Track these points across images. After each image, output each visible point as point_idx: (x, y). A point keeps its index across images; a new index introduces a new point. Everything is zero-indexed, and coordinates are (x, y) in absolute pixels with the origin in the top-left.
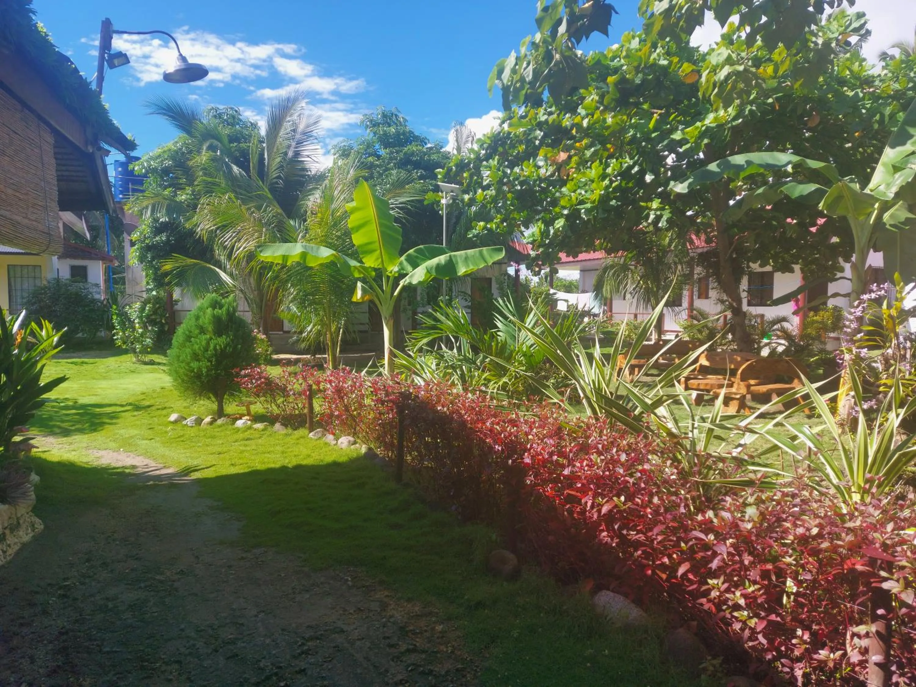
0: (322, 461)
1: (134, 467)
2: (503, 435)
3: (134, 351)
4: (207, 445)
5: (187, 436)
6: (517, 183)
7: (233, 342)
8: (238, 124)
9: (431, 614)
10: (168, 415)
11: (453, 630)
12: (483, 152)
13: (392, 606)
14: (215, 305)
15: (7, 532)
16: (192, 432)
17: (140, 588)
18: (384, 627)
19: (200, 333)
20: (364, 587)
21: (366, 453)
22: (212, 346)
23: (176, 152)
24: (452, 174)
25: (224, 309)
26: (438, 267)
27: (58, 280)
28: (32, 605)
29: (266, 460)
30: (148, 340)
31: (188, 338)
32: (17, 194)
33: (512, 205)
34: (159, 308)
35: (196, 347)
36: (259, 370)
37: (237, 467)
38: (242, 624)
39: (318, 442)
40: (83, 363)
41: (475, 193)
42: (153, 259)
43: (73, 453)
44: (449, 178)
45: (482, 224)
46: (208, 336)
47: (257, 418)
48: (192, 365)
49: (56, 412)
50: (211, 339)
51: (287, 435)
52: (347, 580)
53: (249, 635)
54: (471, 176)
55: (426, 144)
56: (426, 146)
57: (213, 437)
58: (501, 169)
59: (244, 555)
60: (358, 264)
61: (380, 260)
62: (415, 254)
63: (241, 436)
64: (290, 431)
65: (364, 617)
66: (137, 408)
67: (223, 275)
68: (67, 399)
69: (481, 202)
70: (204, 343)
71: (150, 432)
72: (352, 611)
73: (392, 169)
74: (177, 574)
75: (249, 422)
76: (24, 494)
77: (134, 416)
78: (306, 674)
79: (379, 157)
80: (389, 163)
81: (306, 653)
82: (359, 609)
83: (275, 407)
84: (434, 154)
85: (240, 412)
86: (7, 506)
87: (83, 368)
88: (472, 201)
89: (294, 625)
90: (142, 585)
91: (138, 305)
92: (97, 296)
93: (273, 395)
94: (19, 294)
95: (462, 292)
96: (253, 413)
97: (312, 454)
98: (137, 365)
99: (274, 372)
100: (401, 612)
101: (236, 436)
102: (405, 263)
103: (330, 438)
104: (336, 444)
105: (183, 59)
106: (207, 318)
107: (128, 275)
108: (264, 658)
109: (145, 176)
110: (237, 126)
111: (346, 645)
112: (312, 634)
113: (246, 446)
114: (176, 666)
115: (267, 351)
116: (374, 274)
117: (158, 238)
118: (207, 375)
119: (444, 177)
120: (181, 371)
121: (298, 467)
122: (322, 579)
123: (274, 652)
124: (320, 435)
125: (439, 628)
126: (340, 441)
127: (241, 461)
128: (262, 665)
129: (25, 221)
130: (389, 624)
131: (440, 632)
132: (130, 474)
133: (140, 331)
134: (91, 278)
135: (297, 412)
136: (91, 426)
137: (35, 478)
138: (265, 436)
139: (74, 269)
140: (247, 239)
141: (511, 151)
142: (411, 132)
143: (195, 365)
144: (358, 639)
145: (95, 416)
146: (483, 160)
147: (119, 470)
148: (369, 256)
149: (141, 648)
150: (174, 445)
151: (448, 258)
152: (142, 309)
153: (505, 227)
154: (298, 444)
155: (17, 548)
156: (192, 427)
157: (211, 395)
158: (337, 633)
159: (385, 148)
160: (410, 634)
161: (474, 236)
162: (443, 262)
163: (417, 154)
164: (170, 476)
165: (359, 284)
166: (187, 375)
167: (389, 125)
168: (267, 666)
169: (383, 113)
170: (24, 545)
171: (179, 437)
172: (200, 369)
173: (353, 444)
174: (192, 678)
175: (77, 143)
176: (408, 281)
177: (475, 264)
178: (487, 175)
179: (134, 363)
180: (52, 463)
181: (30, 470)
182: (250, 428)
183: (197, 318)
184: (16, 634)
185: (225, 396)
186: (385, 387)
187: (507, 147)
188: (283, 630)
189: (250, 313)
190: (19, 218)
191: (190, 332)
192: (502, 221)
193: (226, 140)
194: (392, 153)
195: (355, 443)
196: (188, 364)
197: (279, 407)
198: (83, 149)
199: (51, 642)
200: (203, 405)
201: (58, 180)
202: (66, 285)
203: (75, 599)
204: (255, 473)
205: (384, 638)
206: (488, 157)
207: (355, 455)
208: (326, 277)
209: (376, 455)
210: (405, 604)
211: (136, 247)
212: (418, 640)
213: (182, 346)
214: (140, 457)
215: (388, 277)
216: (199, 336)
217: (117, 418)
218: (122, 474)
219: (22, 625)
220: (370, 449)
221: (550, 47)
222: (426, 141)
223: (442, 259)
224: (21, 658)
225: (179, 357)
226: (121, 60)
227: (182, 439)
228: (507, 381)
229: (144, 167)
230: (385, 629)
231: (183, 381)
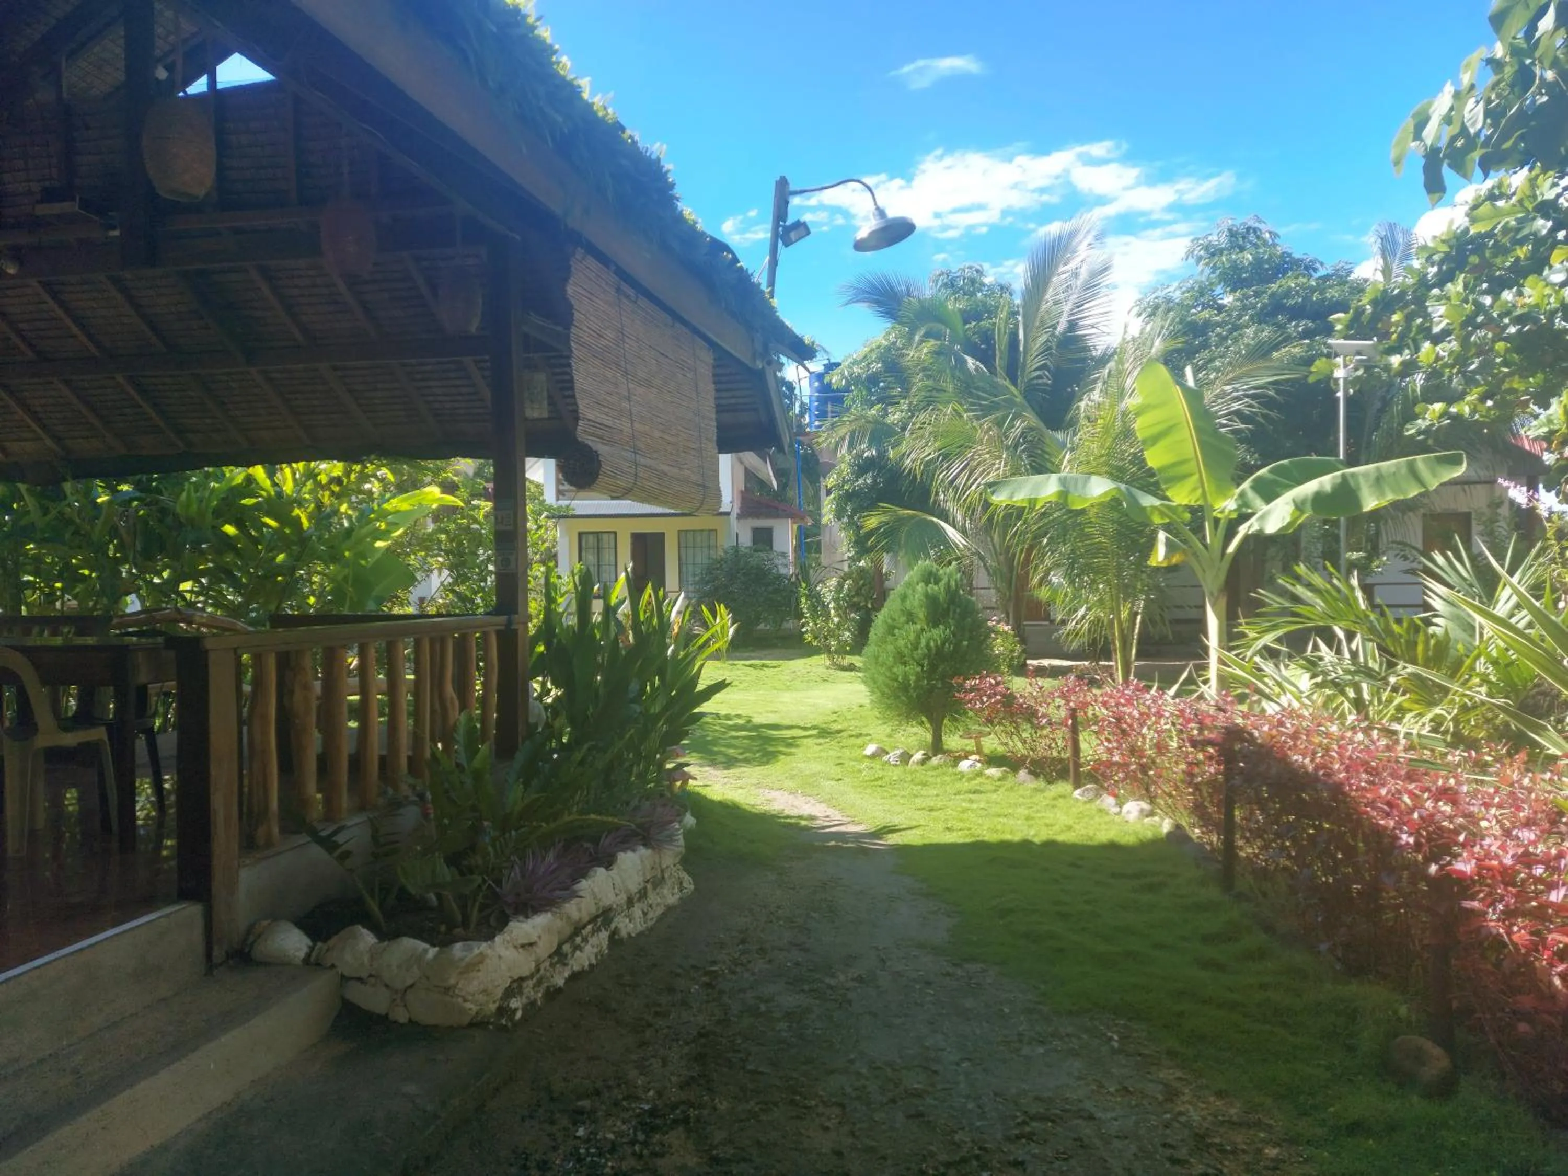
0: (1091, 839)
1: (812, 818)
2: (1416, 816)
3: (827, 650)
4: (916, 796)
5: (887, 779)
6: (1506, 321)
7: (954, 635)
8: (980, 290)
9: (1258, 1124)
10: (862, 747)
11: (1300, 1162)
12: (1433, 270)
13: (1186, 1098)
14: (929, 577)
15: (649, 886)
16: (895, 773)
17: (803, 991)
18: (1167, 1127)
19: (907, 623)
20: (1140, 1055)
21: (1169, 834)
22: (923, 642)
23: (888, 349)
24: (1364, 319)
25: (942, 584)
26: (1319, 499)
27: (736, 549)
28: (671, 990)
29: (999, 827)
30: (847, 634)
31: (891, 629)
32: (666, 437)
33: (1505, 363)
34: (863, 585)
35: (901, 643)
36: (993, 682)
37: (955, 834)
38: (935, 1072)
39: (1088, 806)
40: (763, 666)
41: (1417, 349)
42: (854, 512)
43: (740, 791)
44: (1357, 329)
45: (1438, 407)
46: (919, 627)
47: (993, 760)
48: (895, 670)
49: (724, 733)
50: (923, 630)
51: (1037, 790)
52: (1111, 1039)
53: (944, 1089)
54: (1409, 318)
55: (1315, 270)
56: (1316, 275)
57: (924, 784)
58: (1471, 298)
59: (951, 970)
60: (1157, 502)
61: (1199, 491)
62: (1271, 476)
63: (966, 785)
64: (1041, 784)
65: (1133, 1103)
66: (824, 733)
67: (950, 531)
68: (738, 716)
69: (1430, 366)
70: (912, 637)
71: (839, 769)
72: (1112, 1090)
73: (1247, 327)
74: (853, 980)
75: (979, 765)
76: (670, 839)
77: (820, 744)
78: (1025, 1170)
79: (1220, 309)
80: (1240, 317)
81: (1029, 1137)
82: (1126, 1089)
83: (1020, 745)
84: (1331, 287)
85: (968, 748)
86: (649, 851)
87: (762, 673)
88: (1409, 368)
89: (1014, 1091)
90: (806, 987)
91: (833, 582)
92: (783, 571)
93: (1015, 722)
94: (691, 568)
95: (1399, 543)
96: (986, 750)
97: (1077, 827)
98: (831, 671)
99: (1019, 685)
100: (1202, 1109)
101: (958, 785)
102: (1251, 494)
103: (1109, 801)
104: (1119, 813)
105: (881, 213)
106: (916, 601)
107: (825, 539)
108: (963, 1129)
109: (847, 390)
110: (979, 295)
111: (1098, 1143)
112: (1042, 1110)
113: (971, 801)
114: (837, 1111)
115: (1012, 651)
116: (1187, 516)
117: (861, 481)
118: (915, 688)
119: (1349, 327)
120: (881, 679)
121: (1050, 845)
122: (1070, 1030)
123: (979, 1124)
124: (1091, 795)
125: (1271, 1152)
126: (1126, 807)
127: (961, 825)
128: (957, 1137)
129: (674, 471)
130: (1176, 1125)
131: (1272, 1160)
132: (806, 828)
133: (836, 620)
134: (777, 546)
135: (1055, 754)
136: (763, 756)
137: (689, 820)
138: (1002, 790)
139: (756, 532)
140: (984, 471)
141: (1498, 261)
142: (1285, 254)
143: (899, 670)
144: (1117, 1137)
145: (769, 740)
146: (1434, 286)
147: (793, 821)
148: (1179, 485)
149: (795, 1075)
150: (869, 791)
151: (1339, 480)
152: (840, 586)
153: (1489, 409)
154: (1054, 806)
155: (659, 911)
156: (895, 765)
157: (924, 719)
158: (1085, 1119)
159: (1233, 290)
160: (1213, 1150)
161: (1419, 433)
162: (1328, 488)
163: (1297, 293)
164: (859, 836)
165: (1162, 536)
166: (887, 686)
167: (1242, 249)
168: (966, 1143)
169: (1230, 230)
170: (670, 909)
171: (876, 780)
172: (906, 676)
173: (1147, 816)
174: (857, 1133)
175: (742, 359)
176: (1256, 527)
177: (1396, 489)
178: (1439, 313)
179: (828, 668)
180: (712, 802)
181: (685, 809)
182: (980, 774)
183: (904, 598)
184: (650, 1025)
185: (945, 722)
186: (1196, 715)
187: (1487, 254)
188: (996, 1094)
189: (993, 591)
190: (666, 468)
191: (894, 620)
192: (1483, 399)
193: (958, 321)
194: (1246, 297)
195: (1151, 814)
196: (890, 669)
197: (1024, 742)
198: (750, 365)
199: (687, 1044)
200: (915, 734)
201: (717, 412)
202: (745, 555)
203: (721, 992)
204: (979, 847)
205: (1164, 1145)
206: (1444, 278)
207: (1149, 835)
208: (1110, 528)
209: (1187, 839)
210: (1212, 1099)
211: (832, 496)
212: (1226, 1163)
213: (883, 641)
214: (823, 805)
215: (1217, 521)
216: (906, 626)
217: (797, 746)
218: (795, 827)
219: (657, 1014)
220: (1178, 827)
221: (1528, 61)
222: (1318, 265)
223: (1325, 482)
224: (653, 1057)
225: (877, 658)
226: (802, 230)
227: (880, 783)
228: (1444, 713)
229: (843, 377)
230: (1168, 1131)
231: (883, 694)
